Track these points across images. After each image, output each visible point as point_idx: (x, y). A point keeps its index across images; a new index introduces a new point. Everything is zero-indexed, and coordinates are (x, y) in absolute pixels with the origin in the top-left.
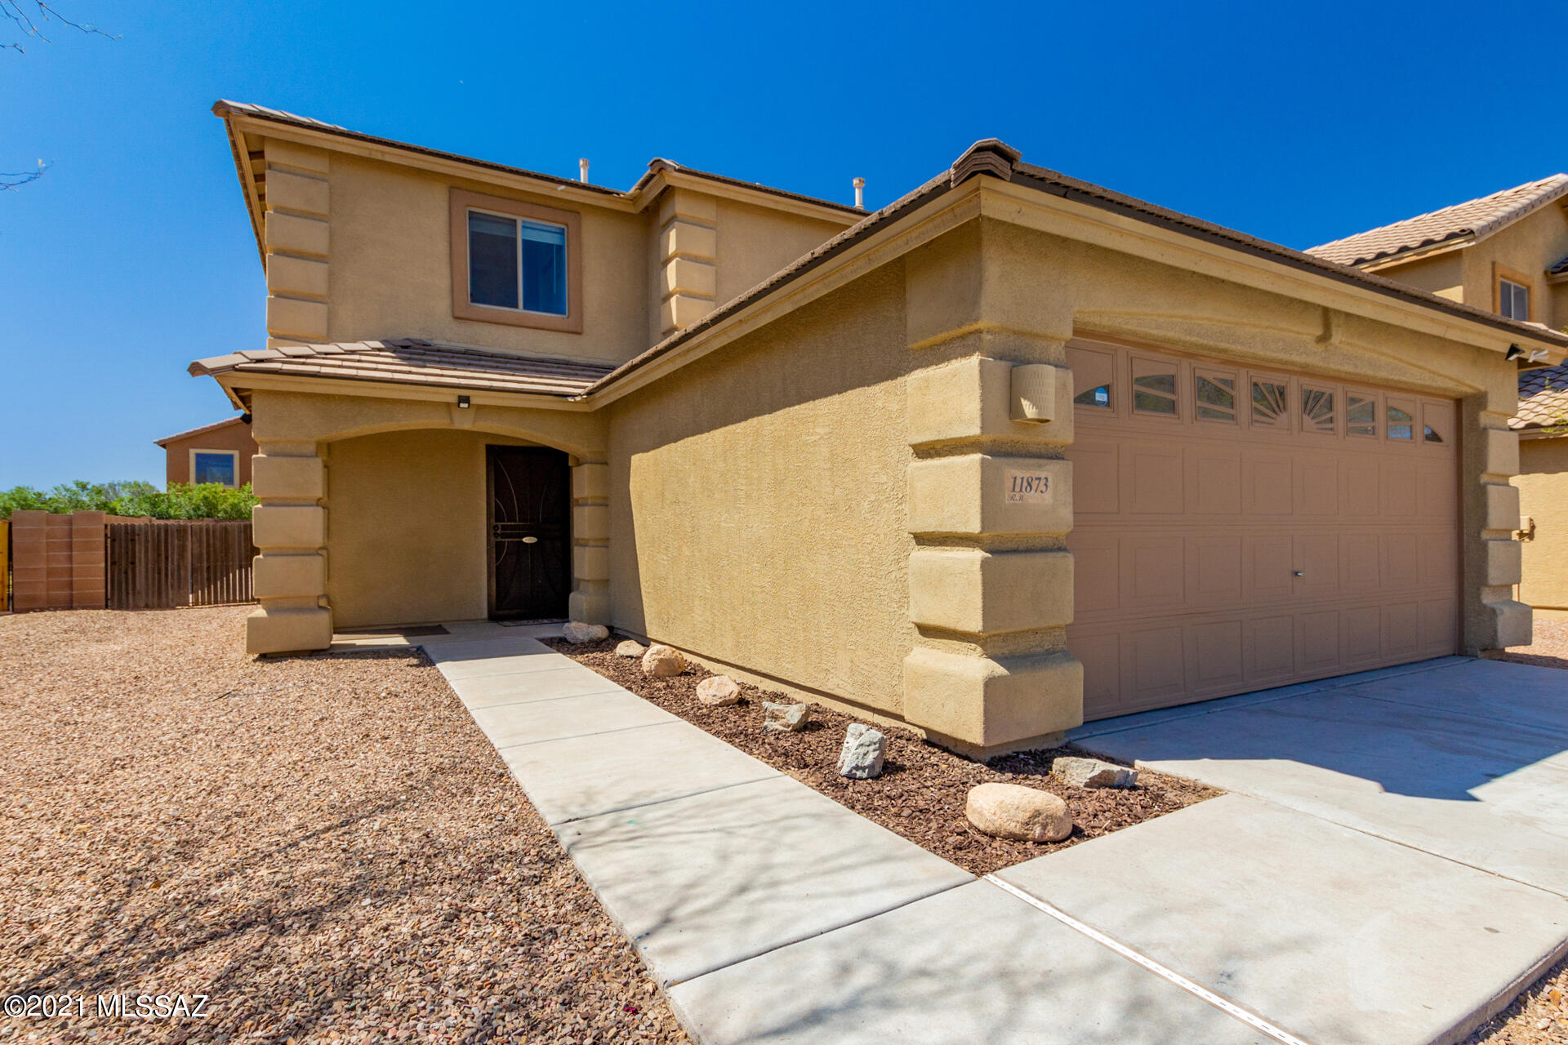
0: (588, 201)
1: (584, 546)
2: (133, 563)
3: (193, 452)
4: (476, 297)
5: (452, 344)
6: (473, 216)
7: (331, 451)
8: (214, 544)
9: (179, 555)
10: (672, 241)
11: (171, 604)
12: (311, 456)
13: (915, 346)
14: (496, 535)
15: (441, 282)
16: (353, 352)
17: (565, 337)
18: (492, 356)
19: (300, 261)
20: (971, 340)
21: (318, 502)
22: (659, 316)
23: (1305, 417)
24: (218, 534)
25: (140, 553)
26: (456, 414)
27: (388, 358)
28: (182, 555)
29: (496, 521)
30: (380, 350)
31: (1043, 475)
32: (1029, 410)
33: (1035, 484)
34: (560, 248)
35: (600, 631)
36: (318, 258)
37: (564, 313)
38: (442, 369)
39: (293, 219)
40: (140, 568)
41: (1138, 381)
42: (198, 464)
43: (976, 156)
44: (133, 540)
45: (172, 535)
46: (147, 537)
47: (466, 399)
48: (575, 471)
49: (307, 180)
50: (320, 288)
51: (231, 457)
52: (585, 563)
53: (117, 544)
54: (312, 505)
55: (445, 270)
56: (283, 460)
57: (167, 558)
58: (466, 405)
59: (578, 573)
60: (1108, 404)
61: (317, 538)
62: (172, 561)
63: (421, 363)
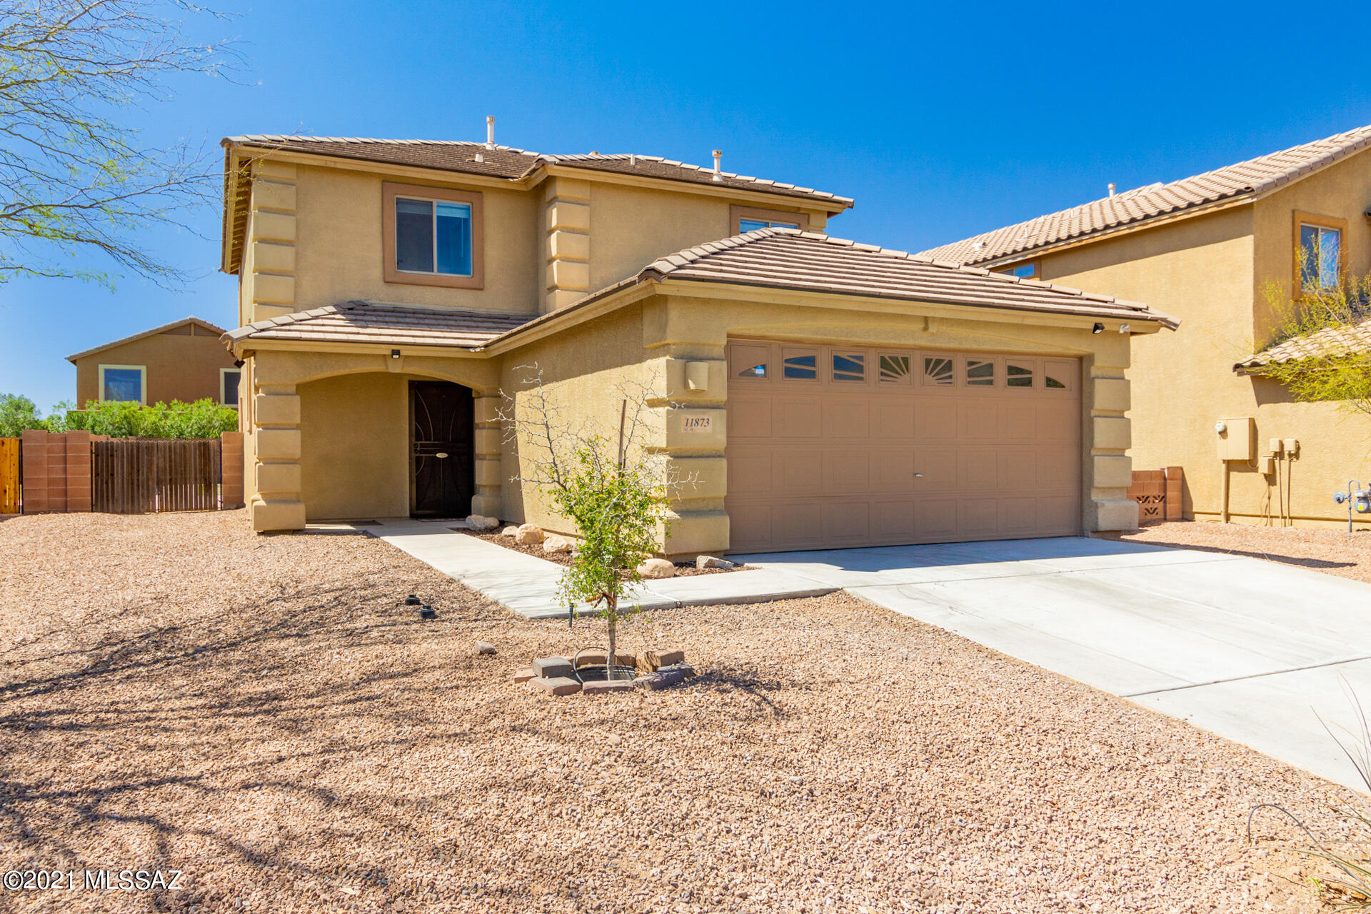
0: (489, 184)
1: (482, 459)
2: (112, 475)
3: (102, 368)
4: (401, 263)
5: (383, 302)
6: (399, 201)
7: (304, 389)
8: (175, 459)
9: (148, 468)
10: (554, 217)
11: (142, 510)
12: (293, 395)
13: (648, 346)
14: (416, 451)
15: (376, 255)
16: (317, 317)
17: (470, 293)
18: (414, 313)
19: (275, 246)
20: (666, 348)
21: (298, 427)
22: (545, 273)
23: (927, 376)
24: (178, 450)
25: (117, 466)
26: (390, 363)
27: (340, 320)
28: (150, 470)
29: (416, 440)
30: (334, 313)
31: (706, 417)
32: (692, 386)
33: (700, 422)
34: (466, 220)
35: (493, 522)
36: (288, 243)
37: (469, 274)
38: (379, 328)
39: (271, 215)
40: (118, 479)
41: (787, 361)
42: (107, 380)
43: (646, 273)
44: (112, 455)
45: (143, 451)
46: (123, 452)
47: (397, 352)
48: (476, 401)
49: (281, 186)
50: (290, 266)
51: (139, 372)
52: (483, 473)
53: (99, 458)
54: (293, 429)
55: (379, 246)
56: (276, 397)
57: (138, 471)
58: (397, 356)
59: (478, 481)
60: (765, 375)
61: (297, 452)
62: (143, 473)
63: (363, 324)
